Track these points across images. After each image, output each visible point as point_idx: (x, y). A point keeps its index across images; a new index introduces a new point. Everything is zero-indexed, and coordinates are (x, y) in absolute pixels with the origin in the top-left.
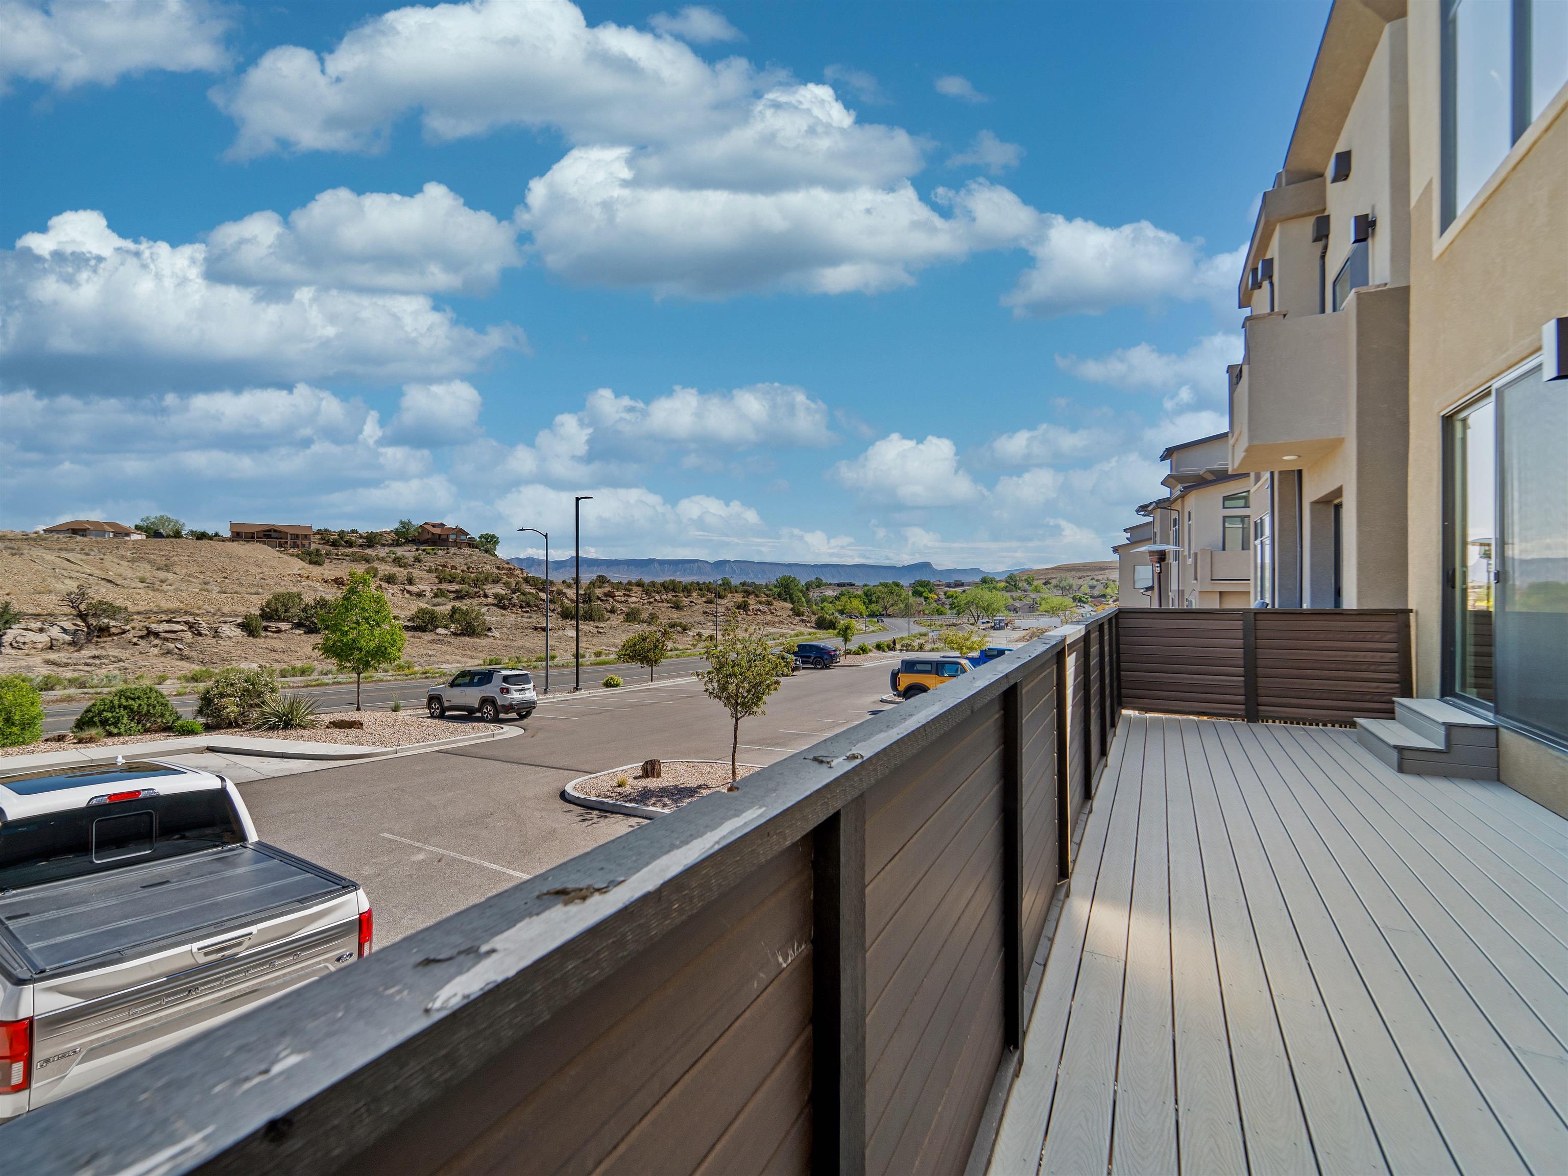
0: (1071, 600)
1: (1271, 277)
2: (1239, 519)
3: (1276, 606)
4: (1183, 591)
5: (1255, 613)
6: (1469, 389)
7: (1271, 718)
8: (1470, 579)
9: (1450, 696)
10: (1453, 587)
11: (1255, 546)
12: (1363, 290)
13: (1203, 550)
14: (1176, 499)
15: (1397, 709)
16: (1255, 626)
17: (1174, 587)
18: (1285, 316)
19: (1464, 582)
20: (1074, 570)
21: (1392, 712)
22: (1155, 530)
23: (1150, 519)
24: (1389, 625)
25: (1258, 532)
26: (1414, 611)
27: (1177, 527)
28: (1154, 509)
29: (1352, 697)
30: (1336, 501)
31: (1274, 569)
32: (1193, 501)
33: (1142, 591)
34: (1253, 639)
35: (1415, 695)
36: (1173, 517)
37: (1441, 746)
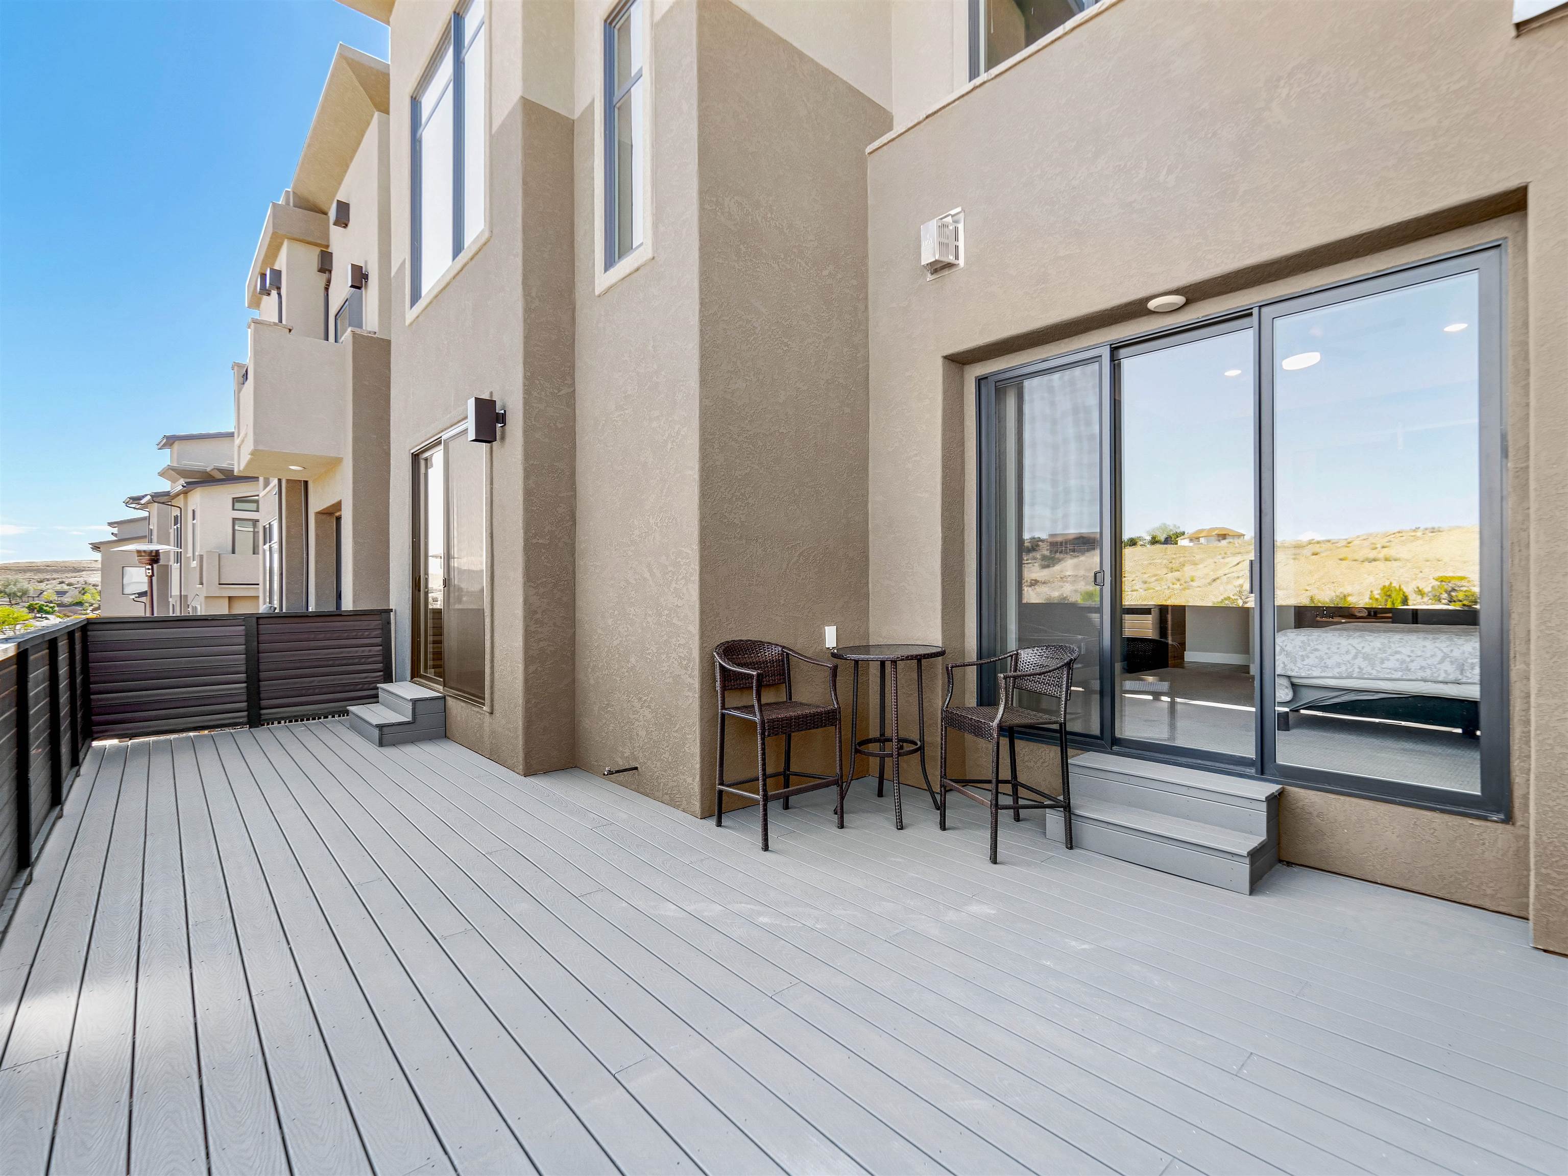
0: (26, 610)
1: (279, 288)
2: (251, 523)
3: (284, 611)
4: (186, 596)
5: (258, 618)
6: (429, 436)
7: (276, 719)
8: (430, 586)
9: (417, 677)
10: (419, 591)
11: (264, 551)
12: (358, 331)
13: (209, 552)
14: (178, 495)
15: (381, 694)
16: (258, 631)
17: (175, 591)
18: (290, 330)
19: (426, 587)
20: (31, 571)
21: (376, 696)
22: (151, 527)
23: (144, 514)
24: (376, 623)
25: (267, 537)
26: (394, 611)
27: (179, 525)
28: (148, 503)
29: (347, 688)
30: (337, 514)
31: (281, 574)
32: (198, 499)
33: (133, 597)
34: (256, 643)
35: (394, 680)
36: (174, 514)
37: (408, 719)
